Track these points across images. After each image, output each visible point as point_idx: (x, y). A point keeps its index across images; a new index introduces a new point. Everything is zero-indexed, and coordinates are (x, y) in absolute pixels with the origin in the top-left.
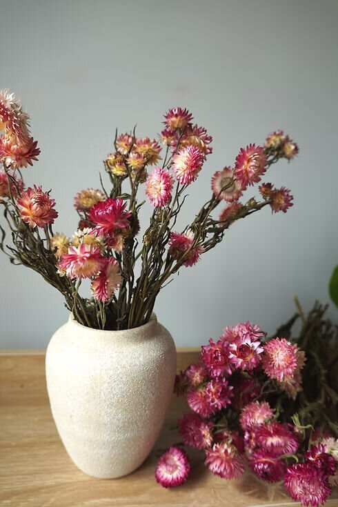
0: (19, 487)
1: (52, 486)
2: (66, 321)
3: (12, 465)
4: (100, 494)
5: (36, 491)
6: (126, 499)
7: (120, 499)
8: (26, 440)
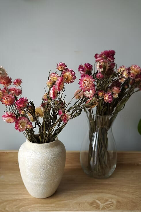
0: (10, 199)
1: (21, 199)
2: (25, 141)
3: (9, 191)
4: (38, 203)
5: (16, 200)
6: (47, 205)
7: (45, 205)
8: (15, 183)
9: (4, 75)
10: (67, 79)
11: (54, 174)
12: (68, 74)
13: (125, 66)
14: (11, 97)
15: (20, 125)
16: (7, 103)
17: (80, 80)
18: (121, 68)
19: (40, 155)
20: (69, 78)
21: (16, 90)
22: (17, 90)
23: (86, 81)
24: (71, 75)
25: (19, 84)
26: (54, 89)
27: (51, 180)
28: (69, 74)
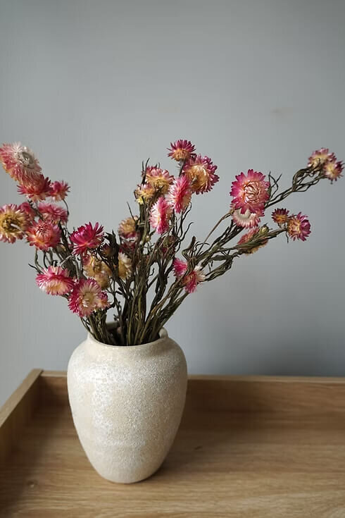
9: (33, 171)
10: (197, 181)
11: (165, 421)
12: (198, 168)
13: (328, 150)
14: (51, 229)
15: (82, 300)
16: (42, 244)
17: (233, 183)
18: (320, 154)
19: (130, 375)
20: (202, 179)
21: (54, 212)
22: (57, 210)
23: (250, 186)
24: (206, 171)
25: (61, 196)
26: (164, 208)
27: (157, 437)
28: (201, 168)
